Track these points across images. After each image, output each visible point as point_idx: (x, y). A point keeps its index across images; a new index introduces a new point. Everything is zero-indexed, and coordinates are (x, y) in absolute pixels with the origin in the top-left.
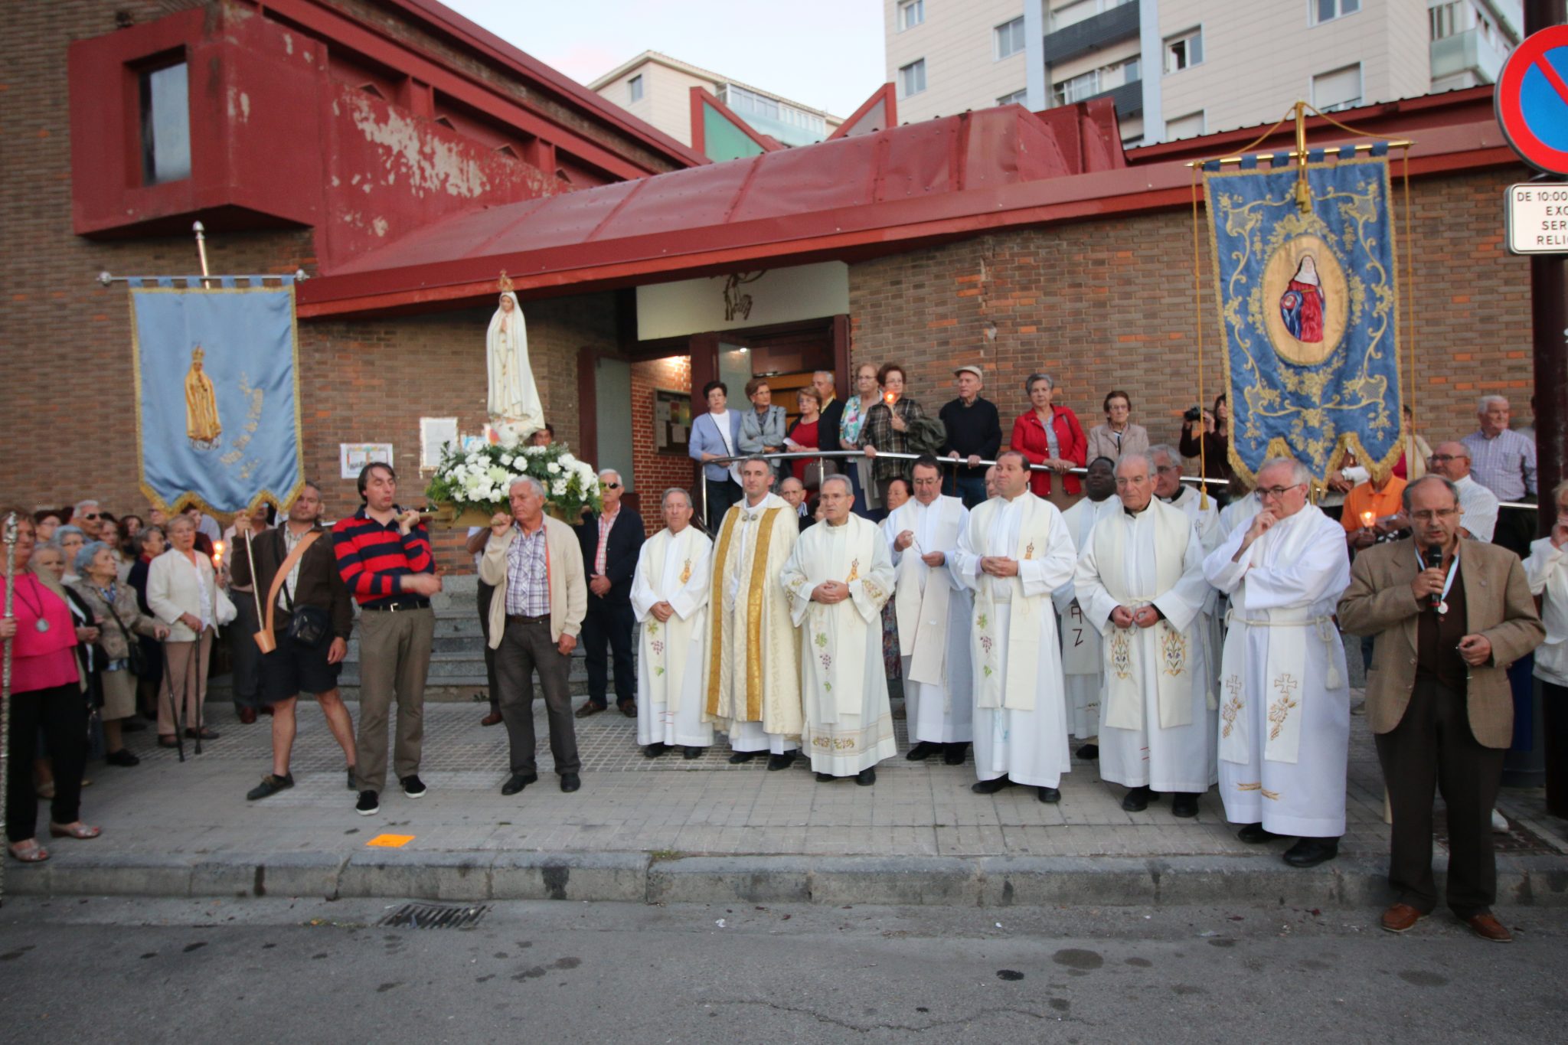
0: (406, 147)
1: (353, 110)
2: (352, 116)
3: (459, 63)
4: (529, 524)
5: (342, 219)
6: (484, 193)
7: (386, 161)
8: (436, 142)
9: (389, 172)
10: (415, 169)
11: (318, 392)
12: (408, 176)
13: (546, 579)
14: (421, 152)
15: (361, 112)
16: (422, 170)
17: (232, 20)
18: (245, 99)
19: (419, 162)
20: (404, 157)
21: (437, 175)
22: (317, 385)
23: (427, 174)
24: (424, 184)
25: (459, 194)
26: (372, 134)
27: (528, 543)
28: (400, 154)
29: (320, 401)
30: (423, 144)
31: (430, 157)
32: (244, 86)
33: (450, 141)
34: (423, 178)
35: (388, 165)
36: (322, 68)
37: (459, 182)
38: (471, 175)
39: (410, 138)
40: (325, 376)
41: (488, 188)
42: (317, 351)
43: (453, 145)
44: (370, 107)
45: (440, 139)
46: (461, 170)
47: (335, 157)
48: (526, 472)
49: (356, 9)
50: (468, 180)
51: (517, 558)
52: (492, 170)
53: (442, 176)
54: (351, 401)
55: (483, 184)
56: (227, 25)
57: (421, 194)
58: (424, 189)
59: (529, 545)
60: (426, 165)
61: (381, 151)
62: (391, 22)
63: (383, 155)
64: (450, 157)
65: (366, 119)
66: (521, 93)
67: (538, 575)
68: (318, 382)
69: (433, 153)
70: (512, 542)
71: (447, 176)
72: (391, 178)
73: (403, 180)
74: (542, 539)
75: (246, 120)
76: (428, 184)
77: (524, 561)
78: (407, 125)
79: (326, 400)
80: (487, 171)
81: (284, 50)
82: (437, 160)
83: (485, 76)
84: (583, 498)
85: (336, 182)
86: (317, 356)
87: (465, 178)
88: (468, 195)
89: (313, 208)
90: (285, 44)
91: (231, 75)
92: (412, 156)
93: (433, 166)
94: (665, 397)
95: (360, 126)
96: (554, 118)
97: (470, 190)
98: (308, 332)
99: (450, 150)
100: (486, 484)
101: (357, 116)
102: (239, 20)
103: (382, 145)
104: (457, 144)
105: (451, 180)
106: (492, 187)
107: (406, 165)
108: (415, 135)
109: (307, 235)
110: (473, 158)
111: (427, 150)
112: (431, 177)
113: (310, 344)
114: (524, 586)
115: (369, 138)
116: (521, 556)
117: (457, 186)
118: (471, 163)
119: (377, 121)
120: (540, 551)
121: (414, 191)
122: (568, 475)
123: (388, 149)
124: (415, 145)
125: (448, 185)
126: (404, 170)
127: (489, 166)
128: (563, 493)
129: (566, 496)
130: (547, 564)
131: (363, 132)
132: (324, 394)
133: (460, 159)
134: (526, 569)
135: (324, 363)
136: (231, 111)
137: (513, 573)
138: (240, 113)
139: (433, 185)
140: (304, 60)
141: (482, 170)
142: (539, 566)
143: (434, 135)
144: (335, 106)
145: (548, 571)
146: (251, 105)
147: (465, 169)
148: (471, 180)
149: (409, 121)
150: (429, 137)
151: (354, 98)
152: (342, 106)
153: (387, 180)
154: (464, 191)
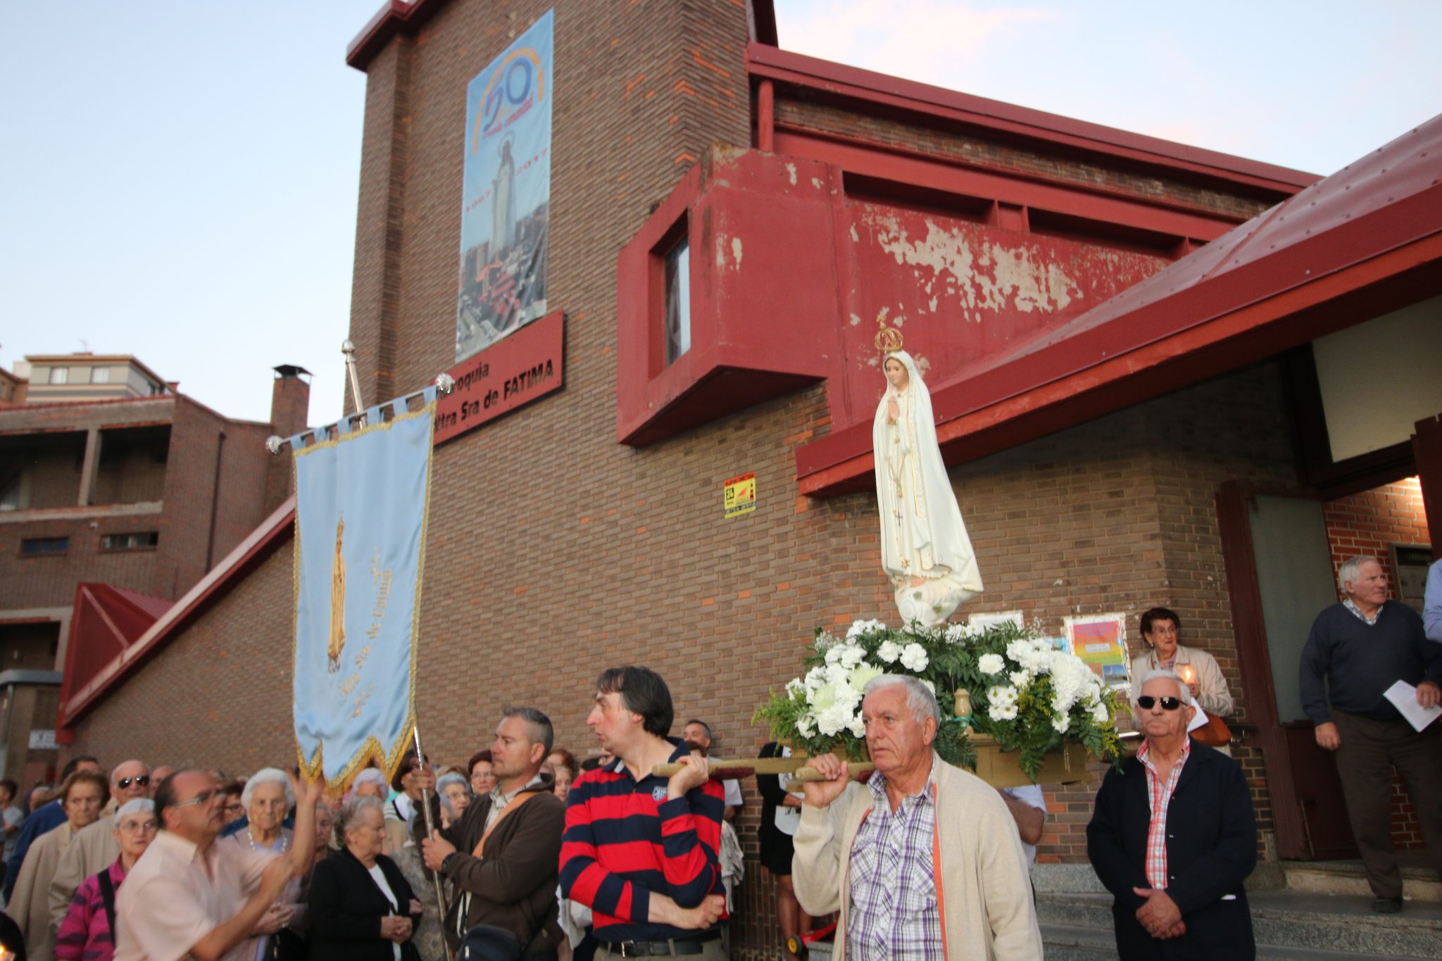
0: (952, 264)
1: (876, 232)
2: (876, 239)
3: (1062, 173)
4: (902, 779)
5: (865, 363)
6: (1074, 302)
7: (926, 284)
8: (997, 251)
9: (930, 297)
10: (968, 288)
11: (835, 590)
12: (957, 298)
13: (933, 912)
14: (975, 266)
15: (888, 232)
16: (978, 288)
17: (723, 162)
18: (737, 245)
19: (972, 280)
20: (952, 275)
21: (1000, 291)
22: (835, 581)
23: (986, 292)
24: (980, 305)
25: (1036, 309)
26: (904, 255)
27: (895, 823)
28: (945, 273)
29: (838, 602)
30: (976, 255)
31: (989, 272)
32: (733, 231)
33: (1017, 246)
34: (980, 296)
35: (928, 289)
36: (835, 192)
37: (1035, 295)
38: (1051, 283)
39: (959, 252)
40: (845, 568)
41: (1080, 295)
42: (833, 535)
43: (1022, 250)
44: (900, 224)
45: (1002, 246)
46: (1037, 279)
47: (853, 291)
48: (924, 674)
49: (921, 143)
50: (1048, 289)
51: (872, 858)
52: (1085, 271)
53: (1008, 290)
54: (876, 598)
55: (1071, 292)
56: (717, 168)
57: (978, 317)
58: (981, 311)
59: (898, 834)
60: (984, 281)
61: (916, 273)
62: (967, 147)
63: (921, 277)
64: (1018, 265)
65: (896, 239)
66: (1157, 190)
67: (915, 902)
68: (835, 577)
69: (993, 263)
70: (864, 821)
71: (1015, 289)
72: (933, 305)
73: (951, 305)
74: (927, 814)
75: (738, 267)
76: (988, 303)
77: (887, 864)
78: (953, 236)
79: (846, 600)
80: (1077, 273)
81: (787, 181)
82: (998, 272)
83: (1100, 180)
84: (1062, 725)
85: (855, 320)
86: (834, 541)
87: (1043, 288)
88: (1050, 309)
89: (825, 356)
90: (788, 174)
91: (722, 220)
92: (962, 272)
93: (993, 280)
94: (1414, 557)
95: (887, 249)
96: (1209, 209)
97: (1051, 302)
98: (823, 512)
99: (1018, 257)
100: (845, 701)
101: (882, 237)
102: (731, 161)
103: (919, 266)
104: (1028, 249)
105: (1022, 294)
106: (1086, 293)
107: (956, 286)
108: (965, 247)
109: (820, 390)
110: (1054, 261)
111: (984, 261)
112: (991, 293)
113: (825, 528)
114: (883, 926)
115: (900, 260)
116: (881, 854)
117: (1030, 298)
118: (1052, 268)
119: (910, 240)
120: (922, 842)
121: (966, 315)
122: (1020, 679)
123: (927, 271)
124: (968, 258)
125: (1017, 301)
126: (951, 291)
127: (1080, 266)
128: (1011, 715)
129: (1019, 721)
130: (935, 876)
131: (892, 254)
132: (842, 592)
133: (1033, 266)
134: (891, 883)
135: (843, 550)
136: (720, 260)
137: (862, 895)
138: (732, 261)
139: (995, 303)
140: (813, 187)
141: (1069, 274)
142: (918, 877)
143: (993, 242)
144: (853, 231)
145: (938, 889)
146: (744, 251)
147: (1043, 276)
148: (1052, 290)
149: (955, 231)
150: (986, 246)
151: (878, 218)
152: (860, 230)
153: (927, 308)
154: (1043, 304)
